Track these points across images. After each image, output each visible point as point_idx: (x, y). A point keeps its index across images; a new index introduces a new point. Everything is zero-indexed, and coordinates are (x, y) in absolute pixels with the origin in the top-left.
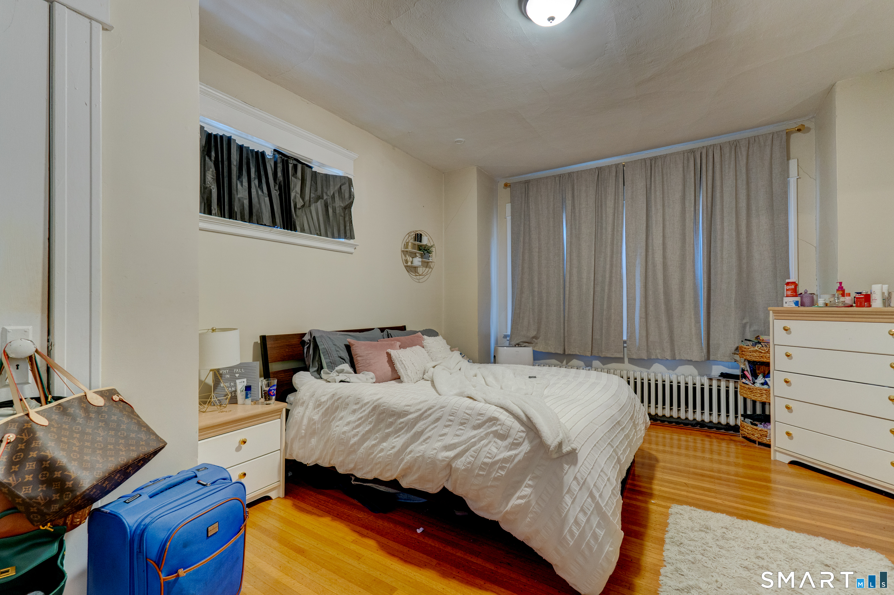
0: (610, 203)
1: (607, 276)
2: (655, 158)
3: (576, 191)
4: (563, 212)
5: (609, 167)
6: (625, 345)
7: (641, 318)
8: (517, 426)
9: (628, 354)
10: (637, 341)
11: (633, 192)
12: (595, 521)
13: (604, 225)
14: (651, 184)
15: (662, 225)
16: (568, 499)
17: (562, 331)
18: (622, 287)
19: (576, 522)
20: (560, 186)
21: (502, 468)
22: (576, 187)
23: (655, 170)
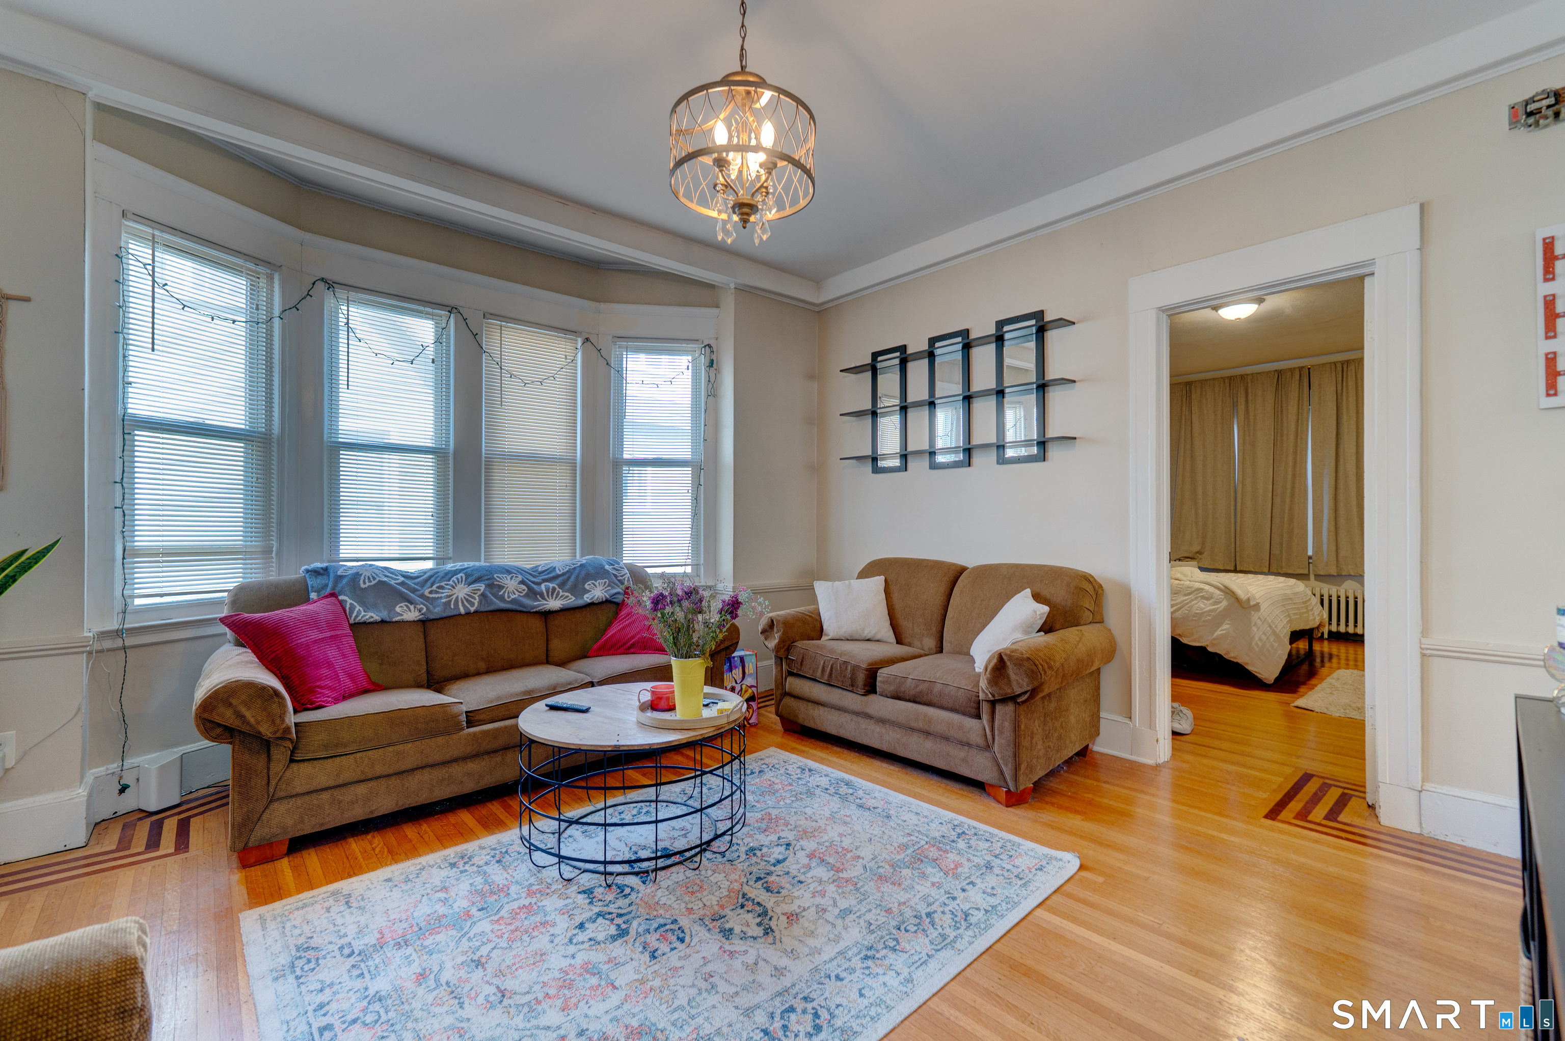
0: (1292, 409)
1: (1289, 487)
2: (1348, 362)
3: (1250, 395)
4: (1234, 417)
5: (1292, 370)
6: (1311, 561)
7: (1329, 531)
8: (1217, 592)
9: (1314, 571)
10: (1325, 556)
11: (1320, 398)
12: (1272, 639)
13: (1285, 432)
14: (1342, 389)
15: (1355, 434)
16: (1255, 629)
17: (1233, 546)
18: (1307, 499)
19: (1260, 639)
20: (1230, 389)
21: (1209, 615)
22: (1250, 390)
23: (1347, 374)
